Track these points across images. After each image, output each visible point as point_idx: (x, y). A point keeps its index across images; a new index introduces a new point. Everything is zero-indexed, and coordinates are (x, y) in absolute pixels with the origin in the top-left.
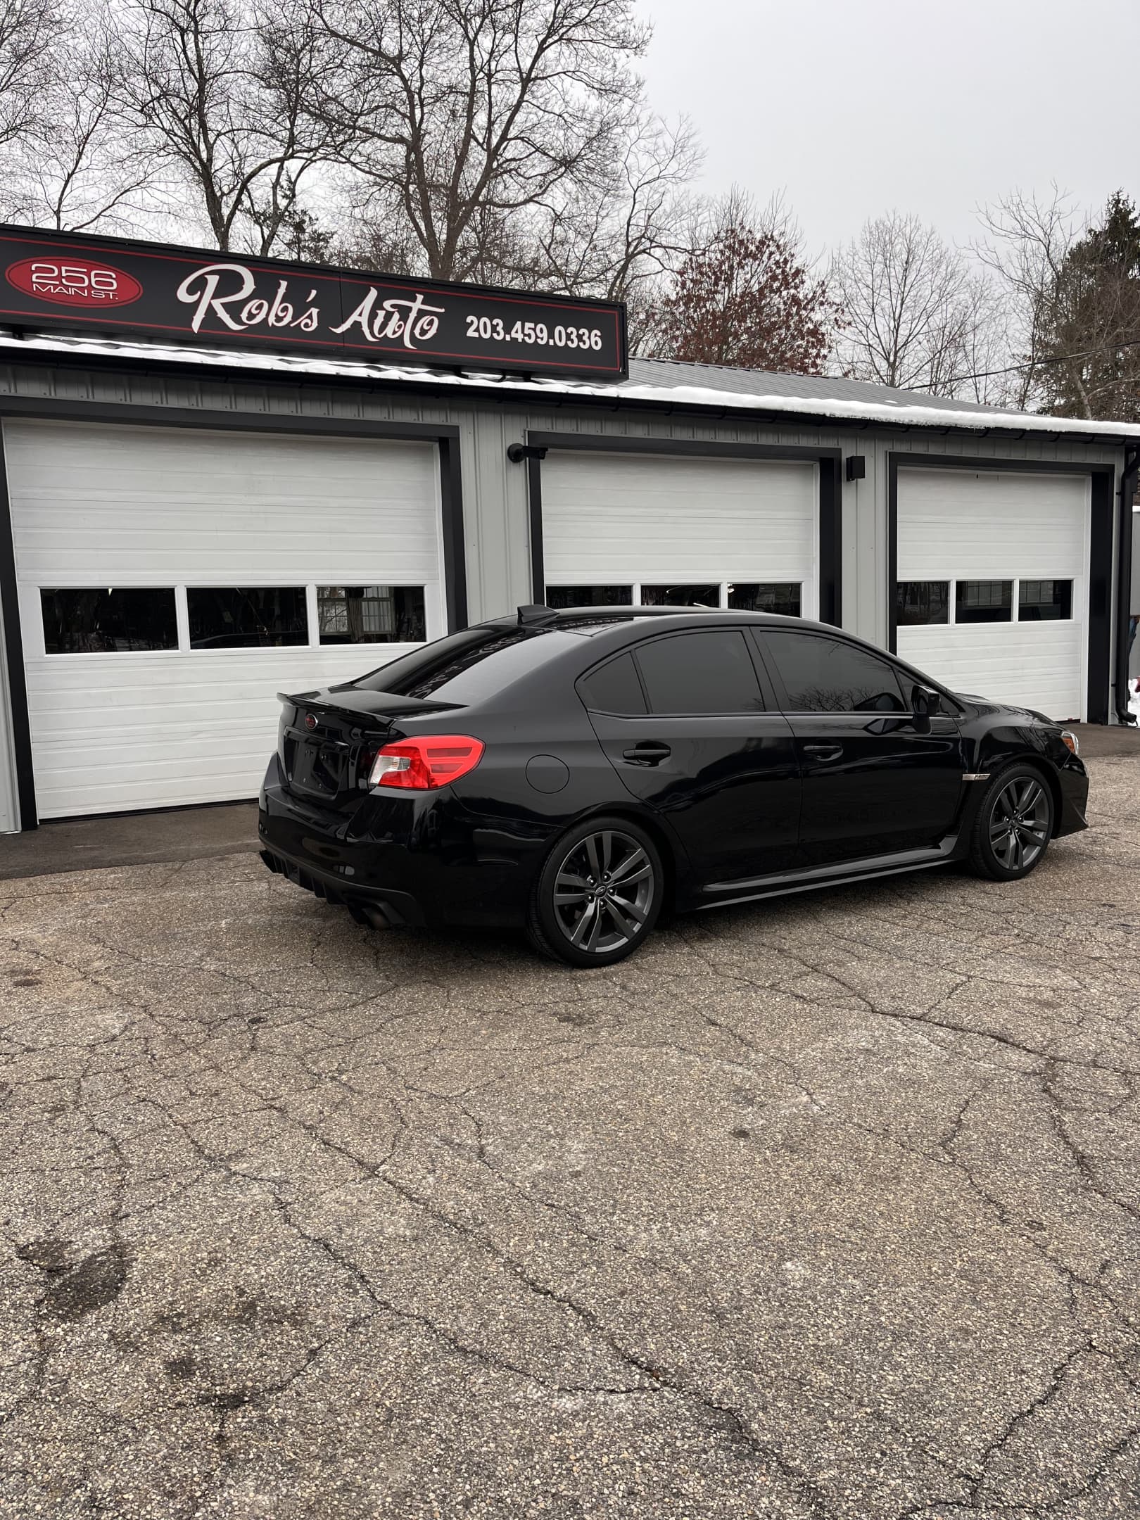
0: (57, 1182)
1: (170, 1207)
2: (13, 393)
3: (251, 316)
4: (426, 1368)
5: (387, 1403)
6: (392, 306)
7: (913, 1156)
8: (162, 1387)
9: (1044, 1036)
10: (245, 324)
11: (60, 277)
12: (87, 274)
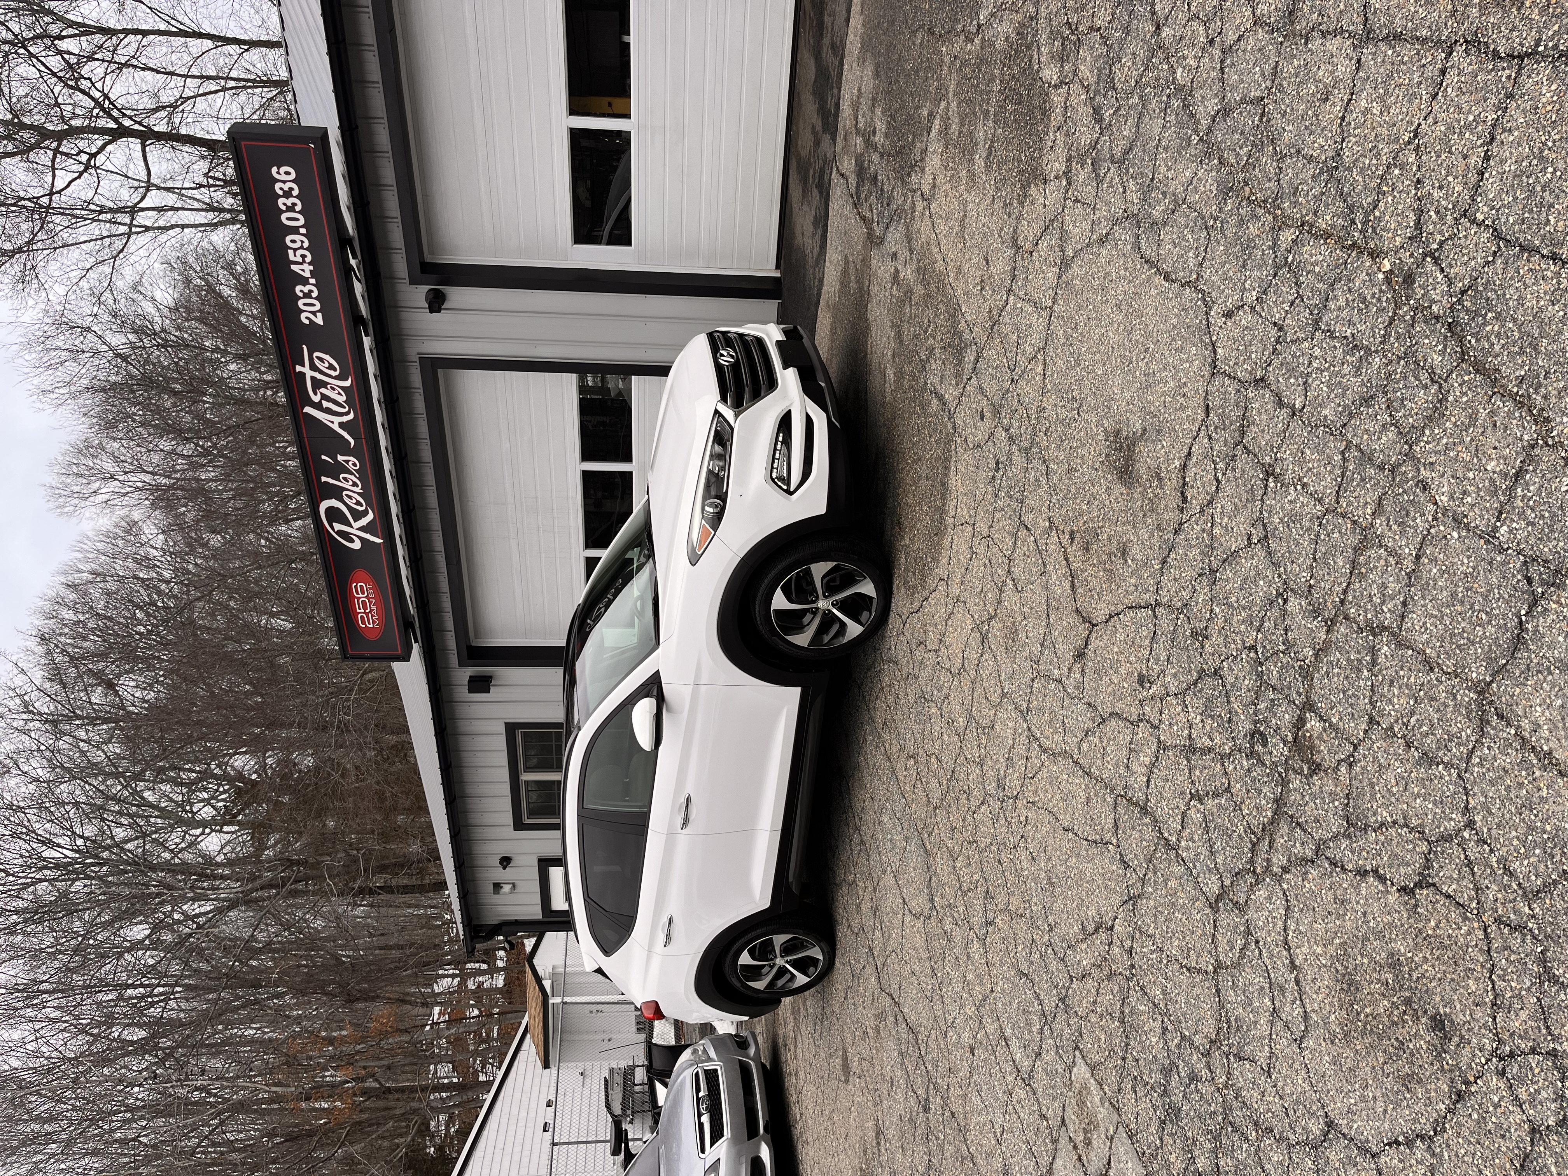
3: (358, 503)
6: (315, 394)
11: (365, 613)
12: (358, 599)
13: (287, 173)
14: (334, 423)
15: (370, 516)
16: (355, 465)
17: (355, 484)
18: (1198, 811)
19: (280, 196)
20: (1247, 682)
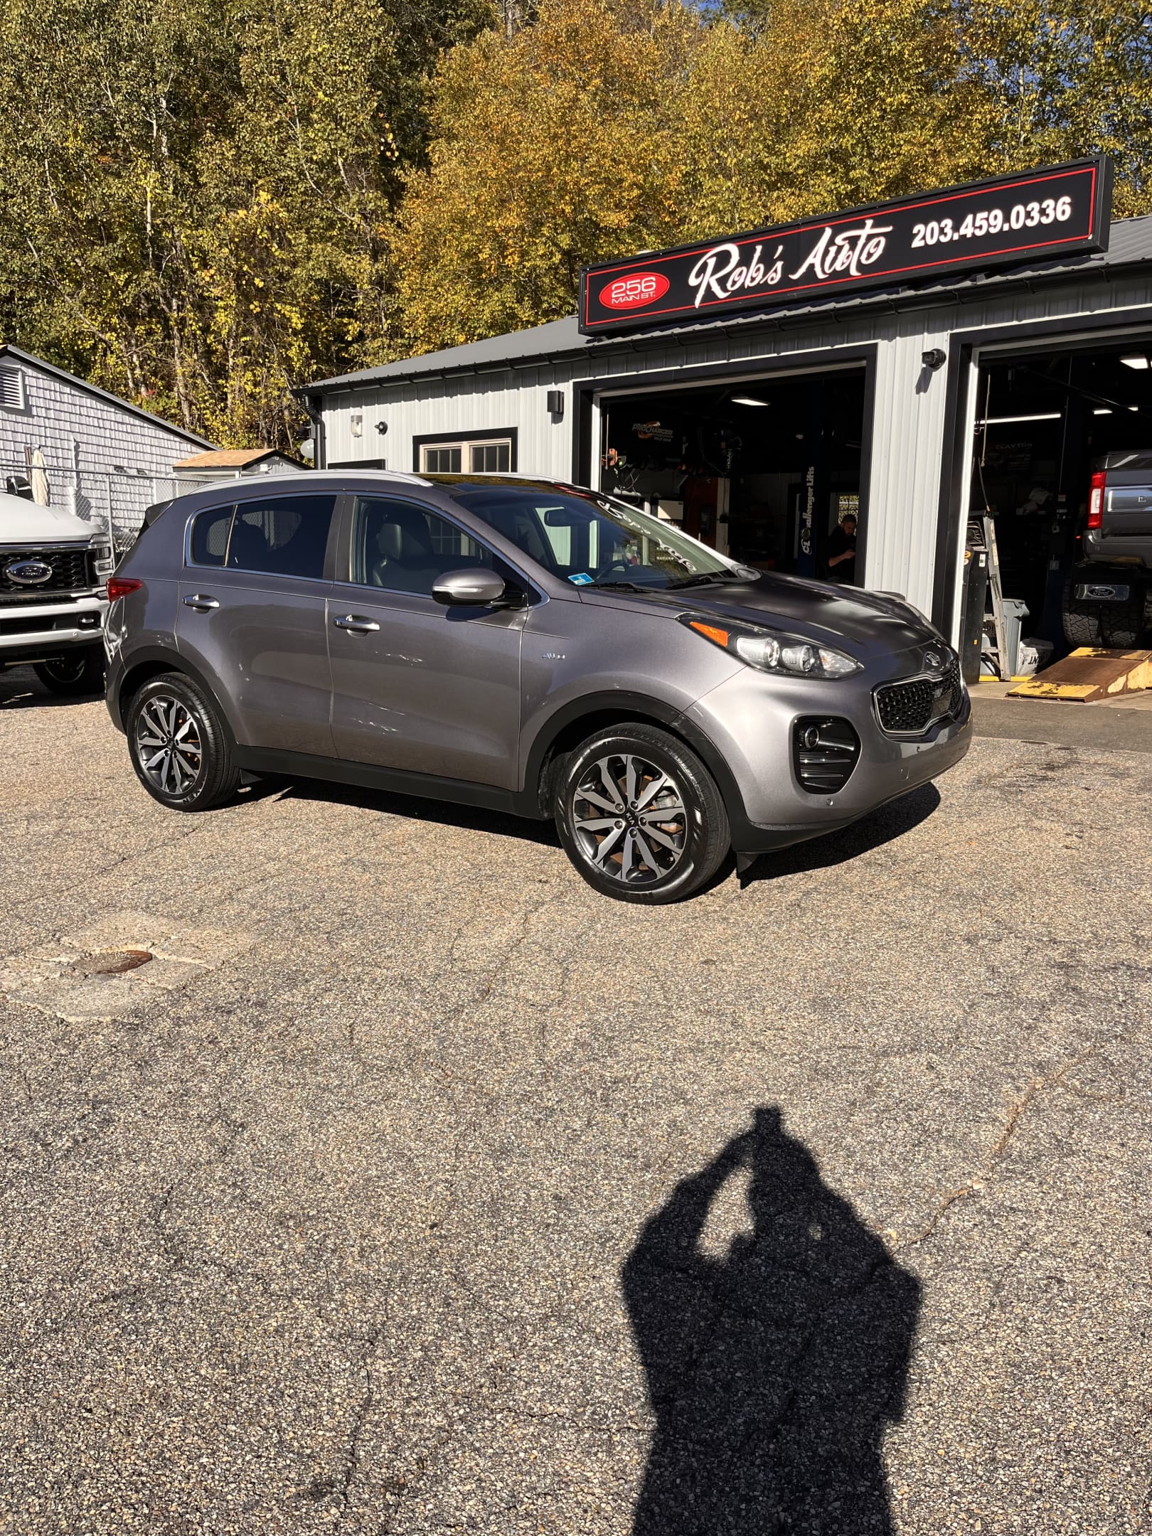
3: (734, 283)
6: (845, 239)
10: (729, 291)
11: (626, 290)
12: (640, 283)
13: (1063, 212)
14: (814, 258)
15: (721, 295)
16: (772, 279)
17: (753, 279)
18: (492, 1036)
19: (1041, 204)
20: (608, 1074)
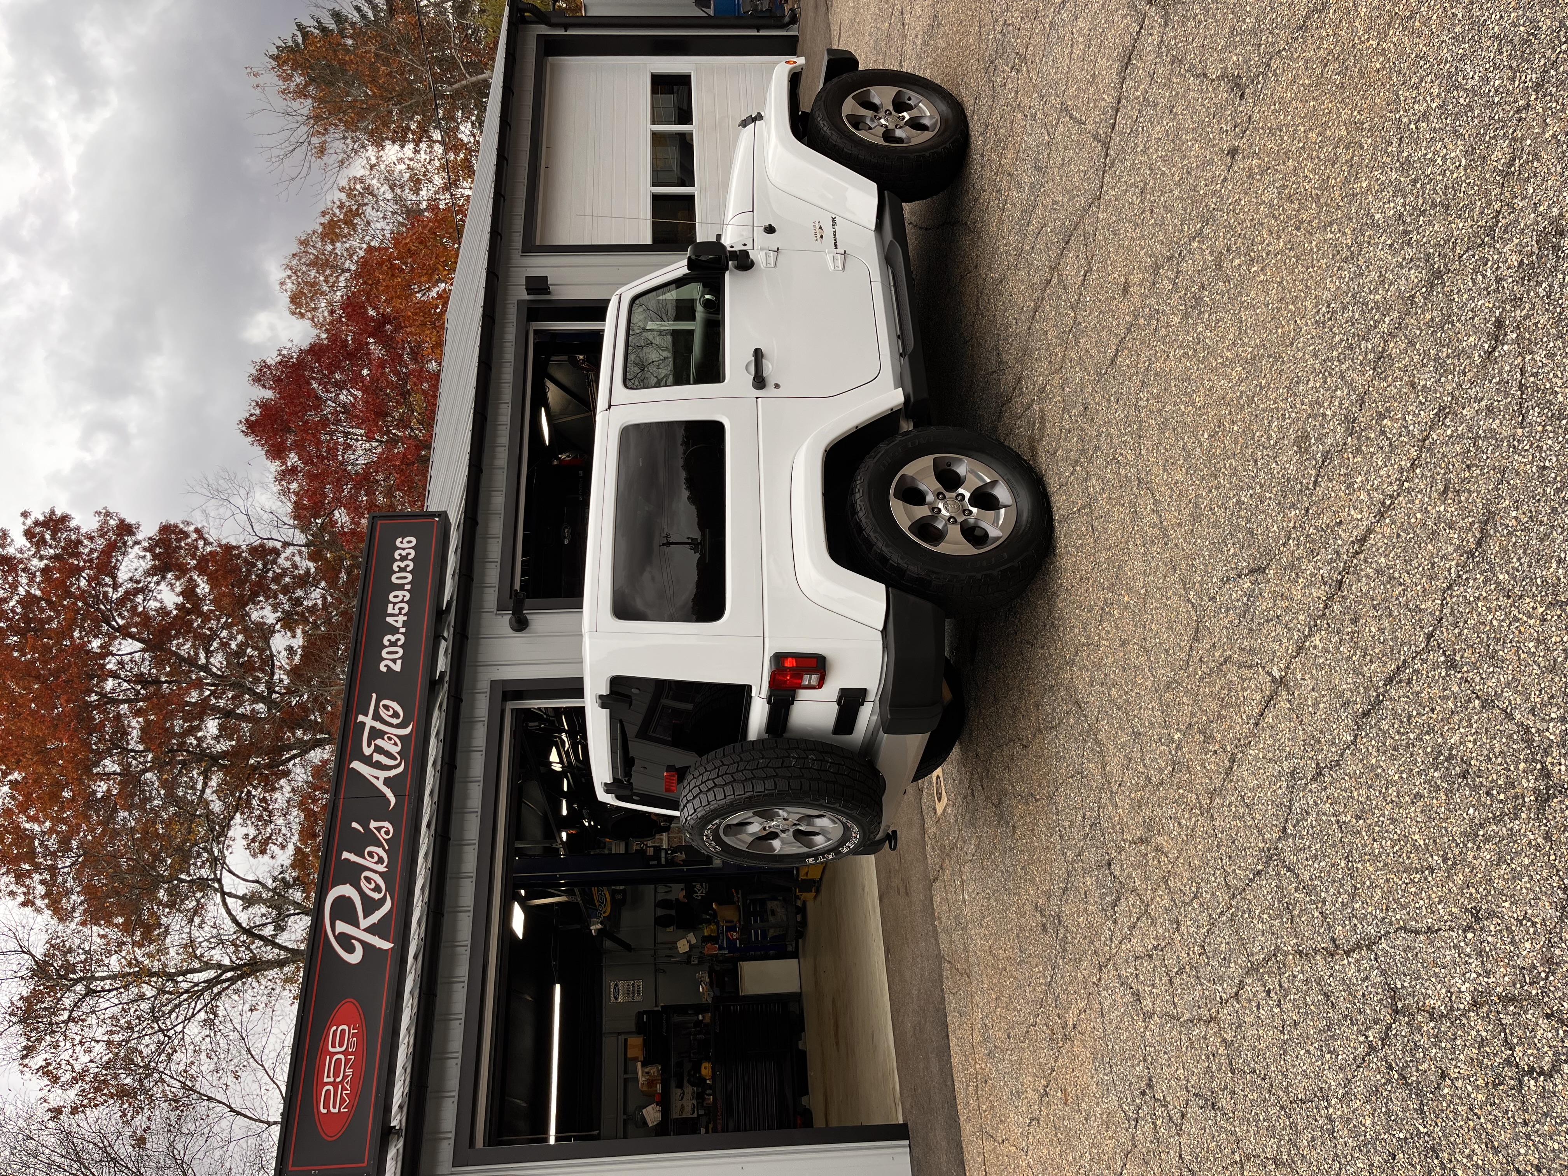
0: (1296, 1024)
1: (1323, 894)
2: (452, 1135)
3: (377, 889)
4: (1501, 577)
5: (1541, 610)
6: (369, 745)
7: (1256, 116)
8: (1527, 861)
9: (1125, 16)
10: (385, 895)
11: (334, 1084)
13: (409, 542)
14: (377, 778)
15: (386, 908)
16: (387, 833)
17: (380, 861)
19: (396, 562)
